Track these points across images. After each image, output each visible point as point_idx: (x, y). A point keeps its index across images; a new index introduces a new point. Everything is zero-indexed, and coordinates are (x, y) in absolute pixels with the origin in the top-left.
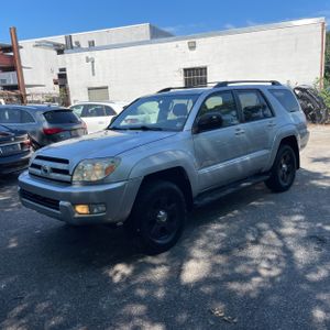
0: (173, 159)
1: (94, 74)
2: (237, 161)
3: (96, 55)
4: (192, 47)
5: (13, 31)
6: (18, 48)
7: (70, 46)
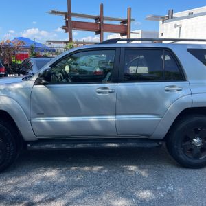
3: (183, 22)
5: (129, 11)
6: (131, 20)
7: (171, 18)
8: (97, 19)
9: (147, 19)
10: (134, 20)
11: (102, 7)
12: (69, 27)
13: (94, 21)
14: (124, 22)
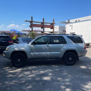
5: (53, 20)
7: (69, 22)
8: (42, 23)
9: (60, 23)
10: (55, 23)
11: (43, 19)
12: (32, 26)
13: (40, 24)
14: (52, 24)
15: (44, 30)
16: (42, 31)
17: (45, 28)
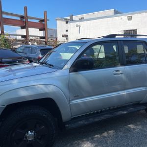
0: (42, 92)
1: (79, 33)
2: (114, 94)
3: (82, 24)
4: (130, 19)
5: (45, 13)
6: (47, 20)
7: (71, 20)
10: (49, 20)
11: (26, 9)
13: (19, 18)
14: (42, 21)
15: (27, 32)
16: (25, 34)
17: (29, 29)
